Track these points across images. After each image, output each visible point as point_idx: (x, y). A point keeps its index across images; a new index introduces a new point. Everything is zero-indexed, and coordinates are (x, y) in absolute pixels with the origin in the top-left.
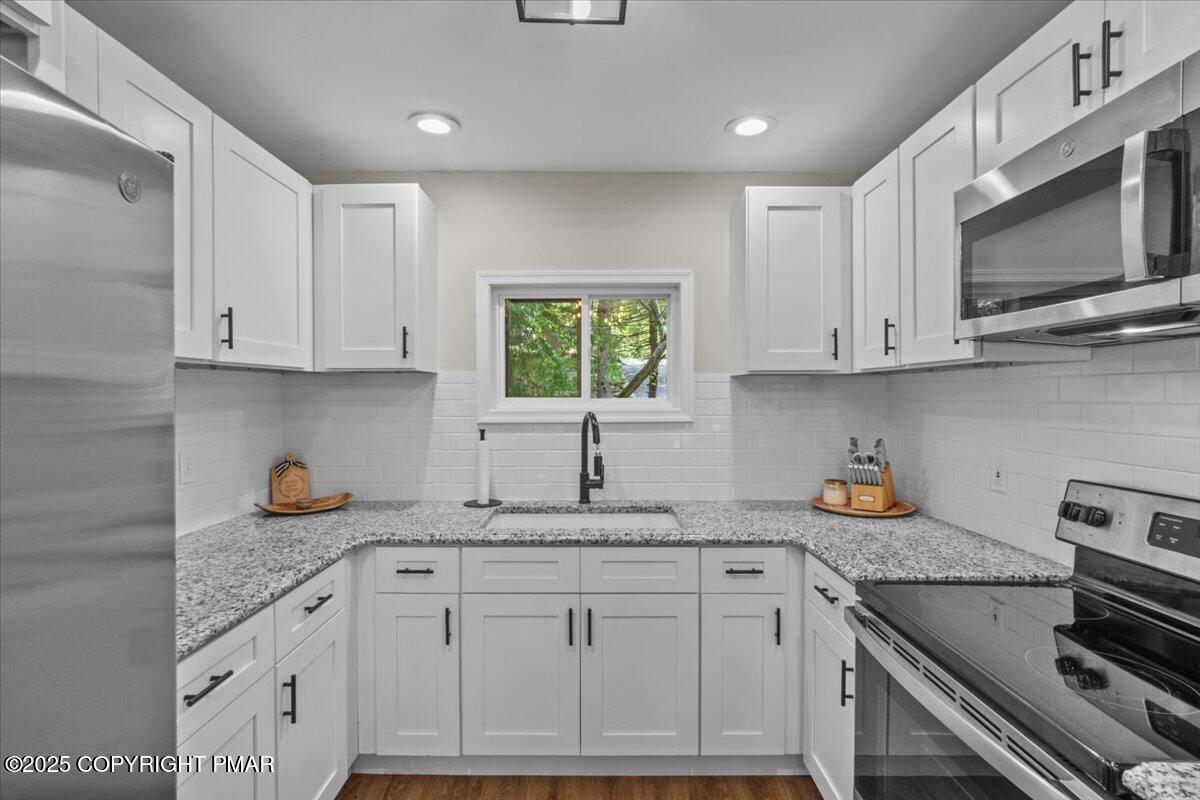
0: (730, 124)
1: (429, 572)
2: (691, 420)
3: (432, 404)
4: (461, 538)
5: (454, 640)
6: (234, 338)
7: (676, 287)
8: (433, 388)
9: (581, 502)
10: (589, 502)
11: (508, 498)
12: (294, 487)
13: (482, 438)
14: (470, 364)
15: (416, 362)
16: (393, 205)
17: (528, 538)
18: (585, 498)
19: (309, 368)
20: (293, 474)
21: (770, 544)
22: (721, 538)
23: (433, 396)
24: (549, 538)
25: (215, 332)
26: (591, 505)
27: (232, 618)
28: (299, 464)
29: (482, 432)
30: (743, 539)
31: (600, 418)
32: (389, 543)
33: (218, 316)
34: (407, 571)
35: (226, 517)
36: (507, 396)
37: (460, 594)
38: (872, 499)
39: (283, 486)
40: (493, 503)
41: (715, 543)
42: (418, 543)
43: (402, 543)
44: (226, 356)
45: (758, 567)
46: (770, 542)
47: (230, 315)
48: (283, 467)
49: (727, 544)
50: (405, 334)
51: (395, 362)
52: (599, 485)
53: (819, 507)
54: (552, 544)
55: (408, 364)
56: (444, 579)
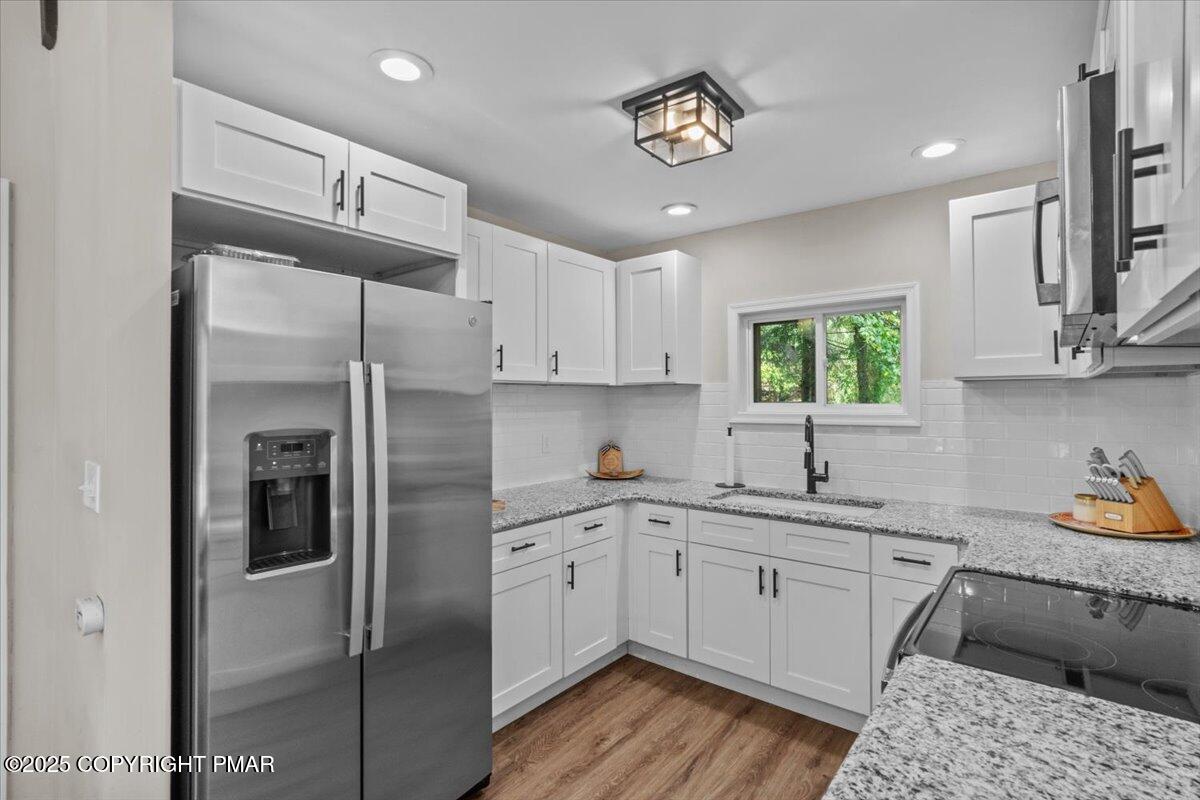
0: (916, 152)
1: (668, 523)
2: (918, 424)
3: (698, 408)
4: (688, 502)
5: (683, 572)
6: (559, 368)
7: (903, 299)
8: (699, 395)
9: (808, 492)
10: (815, 492)
11: (749, 485)
12: (613, 462)
13: (730, 434)
14: (724, 377)
15: (678, 377)
16: (660, 269)
17: (732, 508)
18: (812, 489)
19: (612, 383)
20: (612, 453)
21: (939, 539)
22: (889, 528)
23: (699, 400)
24: (746, 510)
25: (549, 366)
26: (817, 496)
27: (536, 517)
28: (617, 448)
29: (730, 430)
30: (911, 531)
31: (815, 421)
32: (644, 500)
33: (550, 356)
34: (655, 521)
35: (568, 476)
36: (755, 401)
37: (687, 542)
38: (1120, 518)
39: (606, 461)
40: (738, 485)
41: (884, 532)
42: (661, 502)
43: (652, 501)
44: (555, 379)
45: (927, 560)
46: (939, 538)
47: (556, 356)
48: (608, 448)
49: (895, 533)
50: (667, 357)
51: (661, 378)
52: (824, 479)
53: (1062, 523)
54: (748, 514)
55: (671, 379)
56: (677, 530)
